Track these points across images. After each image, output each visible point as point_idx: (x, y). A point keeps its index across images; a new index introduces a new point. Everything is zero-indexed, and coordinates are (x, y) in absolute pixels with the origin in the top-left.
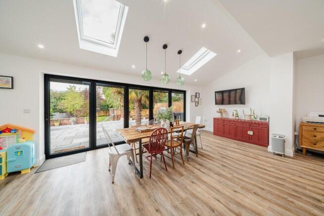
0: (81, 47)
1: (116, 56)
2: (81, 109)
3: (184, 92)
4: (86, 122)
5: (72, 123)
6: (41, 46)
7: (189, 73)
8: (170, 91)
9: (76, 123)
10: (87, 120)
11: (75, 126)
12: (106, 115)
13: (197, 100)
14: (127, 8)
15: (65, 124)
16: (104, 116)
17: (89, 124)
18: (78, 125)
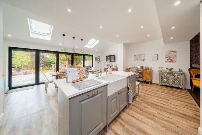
0: (31, 36)
1: (50, 40)
2: (28, 65)
3: (92, 56)
4: (33, 73)
5: (22, 74)
6: (9, 36)
7: (92, 47)
8: (84, 55)
9: (25, 74)
10: (33, 72)
11: (24, 76)
12: (50, 69)
13: (98, 60)
14: (52, 26)
15: (16, 75)
16: (48, 70)
17: (35, 75)
18: (26, 75)
